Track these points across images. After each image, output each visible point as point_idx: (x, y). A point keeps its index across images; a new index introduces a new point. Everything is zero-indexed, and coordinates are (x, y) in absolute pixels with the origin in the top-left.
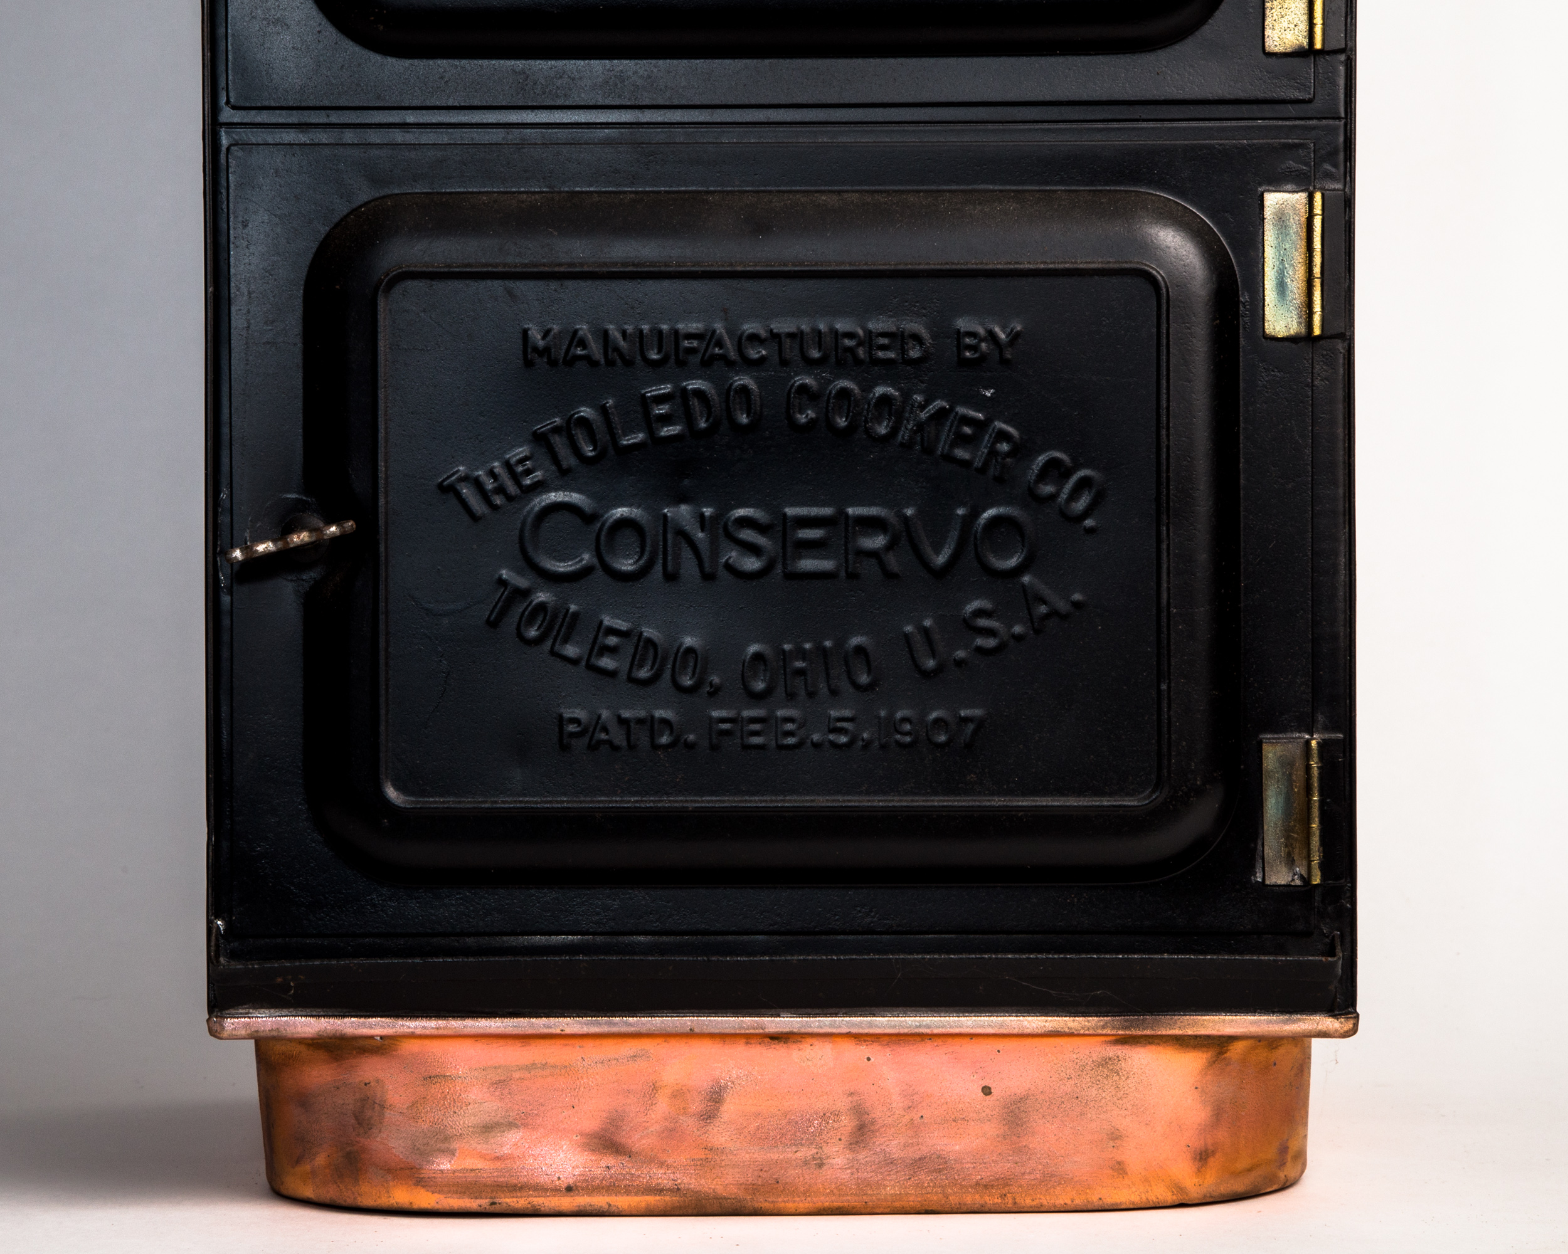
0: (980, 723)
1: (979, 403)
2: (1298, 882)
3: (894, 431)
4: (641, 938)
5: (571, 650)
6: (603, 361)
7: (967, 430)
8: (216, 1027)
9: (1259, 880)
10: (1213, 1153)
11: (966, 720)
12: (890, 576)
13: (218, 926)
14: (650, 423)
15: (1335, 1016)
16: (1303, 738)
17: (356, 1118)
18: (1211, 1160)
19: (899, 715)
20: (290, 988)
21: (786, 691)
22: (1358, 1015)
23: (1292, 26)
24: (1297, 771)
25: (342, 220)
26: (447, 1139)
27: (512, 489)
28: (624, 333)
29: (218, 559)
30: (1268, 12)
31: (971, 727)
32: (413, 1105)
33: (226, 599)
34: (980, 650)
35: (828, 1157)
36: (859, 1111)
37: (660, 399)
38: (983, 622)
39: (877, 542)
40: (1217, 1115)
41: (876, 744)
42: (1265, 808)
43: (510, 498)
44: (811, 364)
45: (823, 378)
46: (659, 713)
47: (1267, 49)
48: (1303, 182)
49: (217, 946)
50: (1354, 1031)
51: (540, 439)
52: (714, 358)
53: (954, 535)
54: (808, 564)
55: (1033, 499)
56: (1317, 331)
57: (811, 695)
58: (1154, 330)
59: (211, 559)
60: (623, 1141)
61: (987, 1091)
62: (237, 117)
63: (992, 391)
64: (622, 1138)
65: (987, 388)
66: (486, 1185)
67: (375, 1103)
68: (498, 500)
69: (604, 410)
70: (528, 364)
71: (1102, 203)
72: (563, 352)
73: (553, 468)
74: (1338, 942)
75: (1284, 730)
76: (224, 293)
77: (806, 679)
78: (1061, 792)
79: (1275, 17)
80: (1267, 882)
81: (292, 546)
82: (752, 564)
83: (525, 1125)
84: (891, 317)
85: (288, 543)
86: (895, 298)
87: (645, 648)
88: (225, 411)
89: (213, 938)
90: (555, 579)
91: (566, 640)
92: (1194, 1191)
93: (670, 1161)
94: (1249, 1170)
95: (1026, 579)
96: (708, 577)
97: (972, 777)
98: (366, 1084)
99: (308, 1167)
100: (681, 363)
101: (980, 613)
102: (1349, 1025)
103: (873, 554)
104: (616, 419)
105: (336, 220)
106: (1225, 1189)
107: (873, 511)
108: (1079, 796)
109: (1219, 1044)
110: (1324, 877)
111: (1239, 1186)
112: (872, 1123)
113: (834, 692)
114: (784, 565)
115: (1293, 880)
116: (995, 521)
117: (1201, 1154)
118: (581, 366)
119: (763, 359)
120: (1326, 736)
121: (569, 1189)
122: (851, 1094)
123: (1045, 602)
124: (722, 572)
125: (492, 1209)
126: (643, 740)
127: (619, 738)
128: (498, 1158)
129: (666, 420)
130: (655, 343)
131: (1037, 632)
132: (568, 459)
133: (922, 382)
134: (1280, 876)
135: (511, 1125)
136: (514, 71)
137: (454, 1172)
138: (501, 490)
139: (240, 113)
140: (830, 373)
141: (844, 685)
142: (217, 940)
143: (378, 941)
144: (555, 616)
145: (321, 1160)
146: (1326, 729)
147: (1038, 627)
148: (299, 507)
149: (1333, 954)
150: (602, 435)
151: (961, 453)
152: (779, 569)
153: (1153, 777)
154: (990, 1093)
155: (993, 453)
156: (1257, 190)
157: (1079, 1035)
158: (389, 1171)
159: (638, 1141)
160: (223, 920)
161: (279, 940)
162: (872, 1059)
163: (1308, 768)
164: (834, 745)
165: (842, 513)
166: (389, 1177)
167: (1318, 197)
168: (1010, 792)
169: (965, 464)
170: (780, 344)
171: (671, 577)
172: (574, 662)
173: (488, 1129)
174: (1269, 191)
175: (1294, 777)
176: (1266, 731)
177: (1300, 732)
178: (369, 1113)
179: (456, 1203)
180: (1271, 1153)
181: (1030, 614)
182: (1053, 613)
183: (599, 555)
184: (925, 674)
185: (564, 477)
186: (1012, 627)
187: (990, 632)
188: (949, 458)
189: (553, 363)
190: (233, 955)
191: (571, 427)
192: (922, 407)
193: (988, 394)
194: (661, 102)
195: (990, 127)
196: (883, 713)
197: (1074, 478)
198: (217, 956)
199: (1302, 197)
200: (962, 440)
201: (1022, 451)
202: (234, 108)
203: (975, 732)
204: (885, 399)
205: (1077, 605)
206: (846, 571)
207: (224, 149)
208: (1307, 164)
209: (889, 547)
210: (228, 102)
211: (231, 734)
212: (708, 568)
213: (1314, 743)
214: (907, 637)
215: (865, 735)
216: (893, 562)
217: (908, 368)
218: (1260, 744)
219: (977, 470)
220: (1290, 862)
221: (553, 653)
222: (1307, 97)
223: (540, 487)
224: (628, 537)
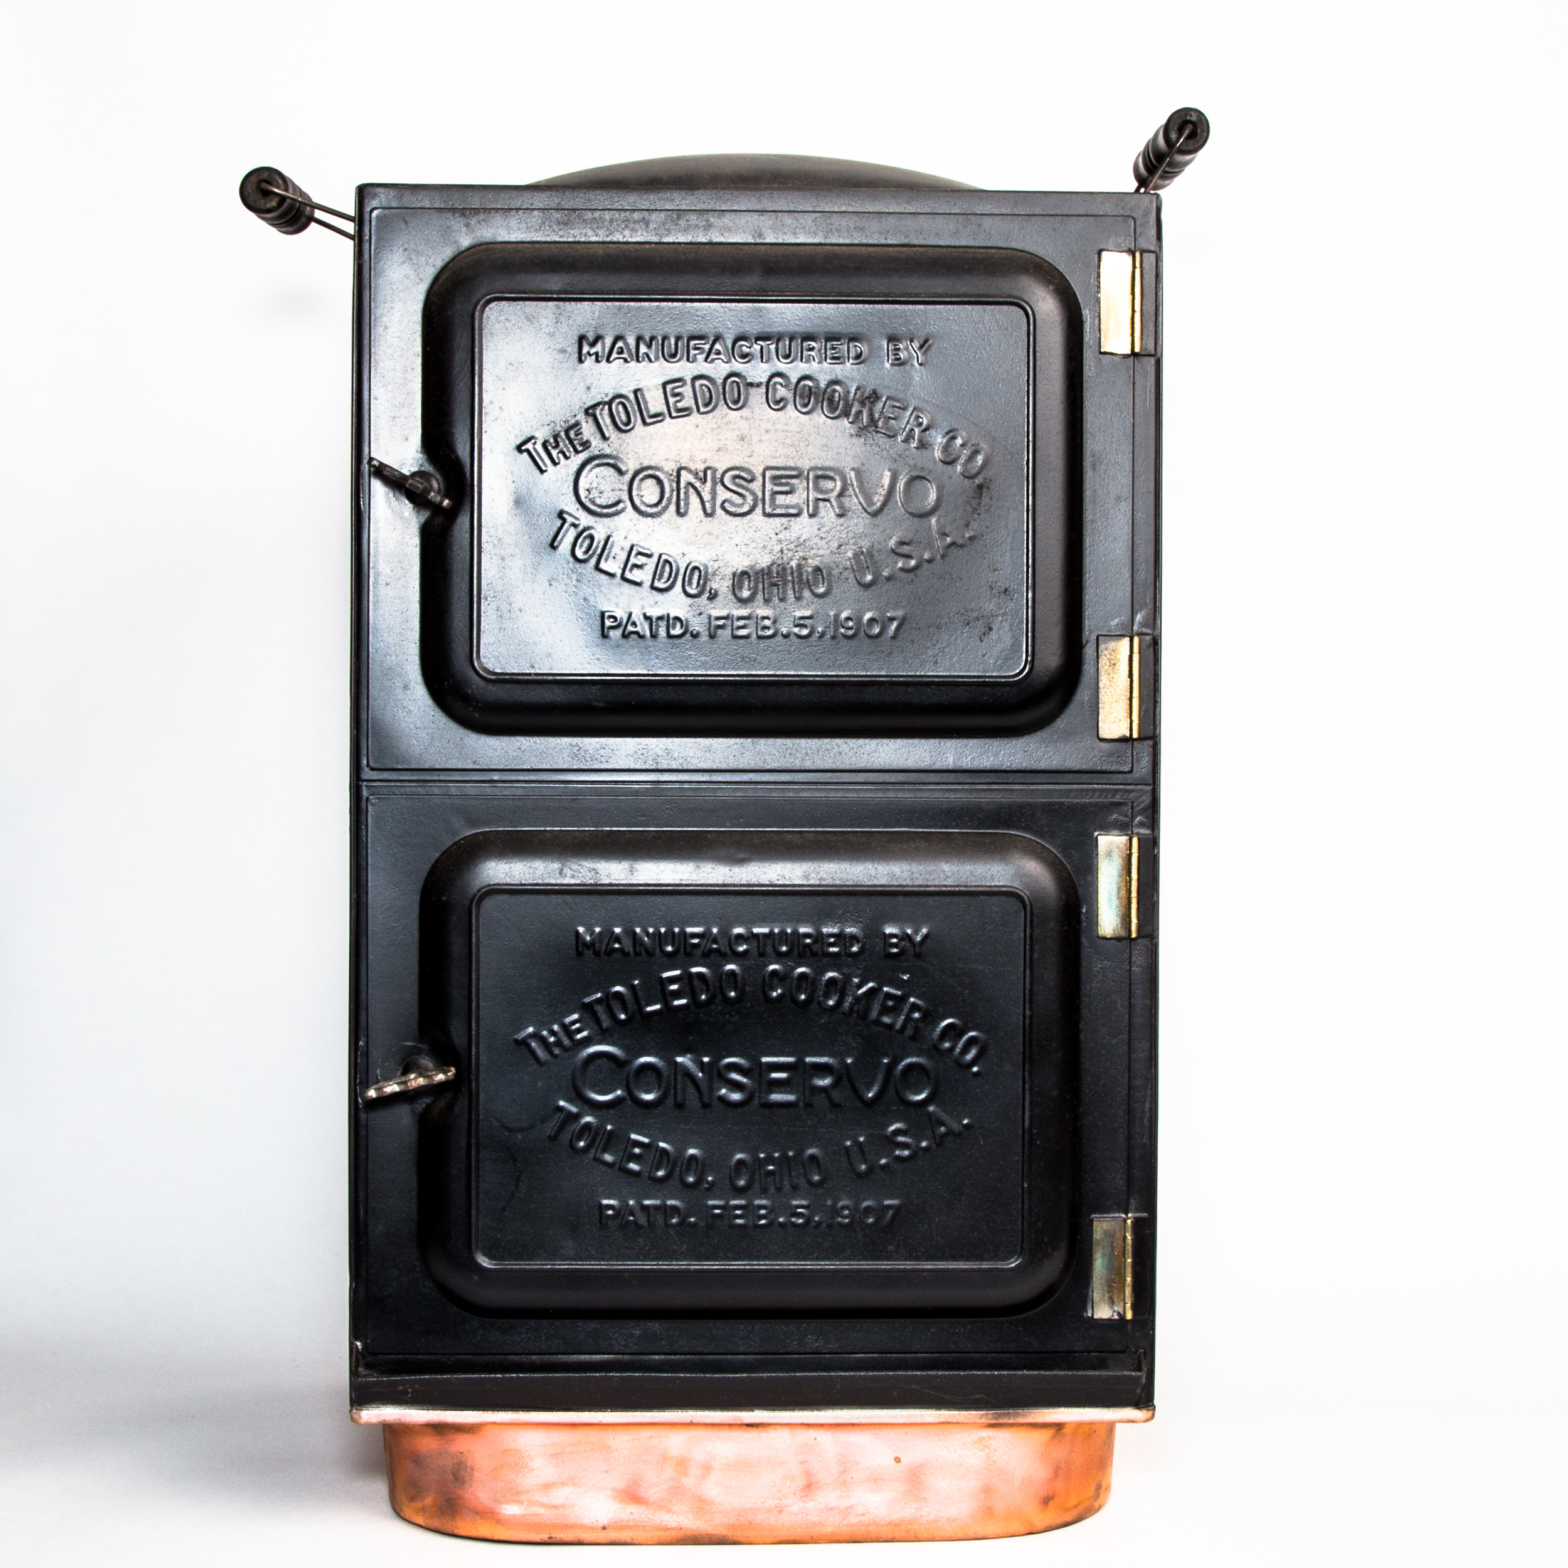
0: (897, 1209)
1: (897, 983)
2: (1116, 1317)
3: (839, 1003)
4: (656, 1357)
5: (608, 1158)
6: (632, 953)
7: (890, 1003)
8: (356, 1416)
9: (1090, 1315)
10: (1053, 1497)
11: (889, 1207)
12: (835, 1106)
13: (357, 1345)
14: (666, 998)
15: (1139, 1408)
16: (1121, 1217)
17: (454, 1475)
18: (1051, 1503)
19: (841, 1204)
20: (408, 1393)
21: (760, 1187)
22: (1155, 1407)
23: (1117, 720)
24: (1117, 1239)
25: (447, 849)
26: (518, 1493)
27: (566, 1042)
28: (648, 934)
29: (358, 1088)
30: (1100, 710)
31: (891, 1212)
32: (495, 1469)
33: (363, 1116)
34: (898, 1158)
35: (786, 1506)
36: (808, 1474)
37: (672, 980)
38: (901, 1139)
39: (825, 1082)
40: (1056, 1472)
41: (824, 1225)
42: (1094, 1266)
43: (565, 1049)
44: (780, 957)
45: (788, 965)
46: (670, 1202)
47: (1100, 736)
48: (1124, 827)
49: (357, 1361)
50: (1153, 1417)
51: (588, 1010)
52: (711, 951)
53: (880, 1076)
54: (776, 1097)
55: (935, 1051)
56: (1134, 935)
57: (779, 1189)
58: (1022, 934)
59: (353, 1088)
60: (642, 1495)
61: (898, 1460)
62: (374, 775)
63: (908, 976)
64: (641, 1492)
65: (904, 974)
66: (546, 1525)
67: (467, 1466)
68: (557, 1051)
69: (632, 988)
70: (579, 954)
71: (985, 843)
72: (604, 947)
73: (596, 1027)
74: (1142, 1357)
75: (1108, 1212)
76: (363, 900)
77: (774, 1178)
78: (954, 1258)
79: (1106, 714)
80: (1095, 1317)
81: (410, 1088)
82: (736, 1096)
83: (574, 1484)
84: (837, 923)
85: (407, 1086)
86: (840, 909)
87: (661, 1155)
88: (363, 982)
89: (354, 1356)
90: (596, 1106)
91: (604, 1151)
92: (1040, 1524)
93: (675, 1508)
94: (1076, 1506)
95: (931, 1108)
96: (706, 1106)
97: (891, 1248)
98: (461, 1453)
99: (420, 1505)
100: (688, 955)
101: (897, 1132)
102: (1150, 1414)
103: (824, 1089)
104: (640, 994)
105: (444, 849)
106: (1059, 1521)
107: (823, 1060)
108: (966, 1261)
109: (1059, 1426)
110: (1134, 1314)
111: (1068, 1517)
112: (817, 1482)
113: (795, 1188)
114: (760, 1097)
115: (1113, 1316)
116: (910, 1067)
117: (1044, 1499)
118: (617, 956)
119: (746, 952)
120: (1137, 1215)
121: (604, 1528)
122: (803, 1463)
123: (944, 1125)
124: (715, 1103)
125: (550, 1541)
126: (660, 1220)
127: (642, 1220)
128: (554, 1507)
129: (677, 995)
130: (671, 940)
131: (938, 1145)
132: (606, 1023)
133: (859, 969)
134: (1103, 1312)
135: (564, 1484)
136: (571, 745)
137: (523, 1516)
138: (558, 1043)
139: (375, 773)
140: (794, 962)
141: (802, 1182)
142: (356, 1356)
143: (469, 1357)
144: (597, 1134)
145: (428, 1501)
146: (1137, 1210)
147: (940, 1142)
148: (416, 1051)
149: (1140, 1370)
150: (631, 1004)
151: (886, 1020)
152: (756, 1102)
153: (1019, 1247)
154: (900, 1461)
155: (908, 1018)
156: (1093, 834)
157: (963, 1423)
158: (477, 1513)
159: (652, 1493)
160: (361, 1342)
161: (400, 1356)
162: (818, 1439)
163: (1125, 1238)
164: (794, 1225)
165: (800, 1061)
166: (478, 1517)
167: (1135, 840)
168: (918, 1258)
169: (890, 1027)
170: (758, 941)
171: (680, 1106)
172: (610, 1165)
173: (547, 1486)
174: (1101, 835)
175: (1115, 1245)
176: (1095, 1213)
177: (1119, 1213)
178: (463, 1473)
179: (524, 1537)
180: (1091, 1491)
181: (933, 1132)
182: (950, 1132)
183: (629, 1090)
184: (860, 1175)
185: (603, 1035)
186: (921, 1142)
187: (904, 1146)
188: (878, 1022)
189: (597, 954)
190: (368, 1366)
191: (610, 1000)
192: (860, 986)
193: (905, 978)
194: (674, 767)
195: (906, 787)
196: (829, 1203)
197: (966, 1037)
198: (357, 1366)
199: (1124, 839)
200: (885, 1010)
201: (930, 1017)
202: (372, 769)
203: (894, 1216)
204: (832, 980)
205: (966, 1126)
206: (804, 1102)
207: (364, 798)
208: (1126, 816)
209: (834, 1085)
210: (368, 765)
211: (366, 1212)
212: (706, 1100)
213: (1129, 1221)
214: (847, 1148)
215: (816, 1219)
216: (836, 1095)
217: (849, 959)
218: (1092, 1221)
219: (897, 1031)
220: (1112, 1302)
221: (595, 1159)
222: (1127, 769)
223: (587, 1042)
224: (651, 1076)
